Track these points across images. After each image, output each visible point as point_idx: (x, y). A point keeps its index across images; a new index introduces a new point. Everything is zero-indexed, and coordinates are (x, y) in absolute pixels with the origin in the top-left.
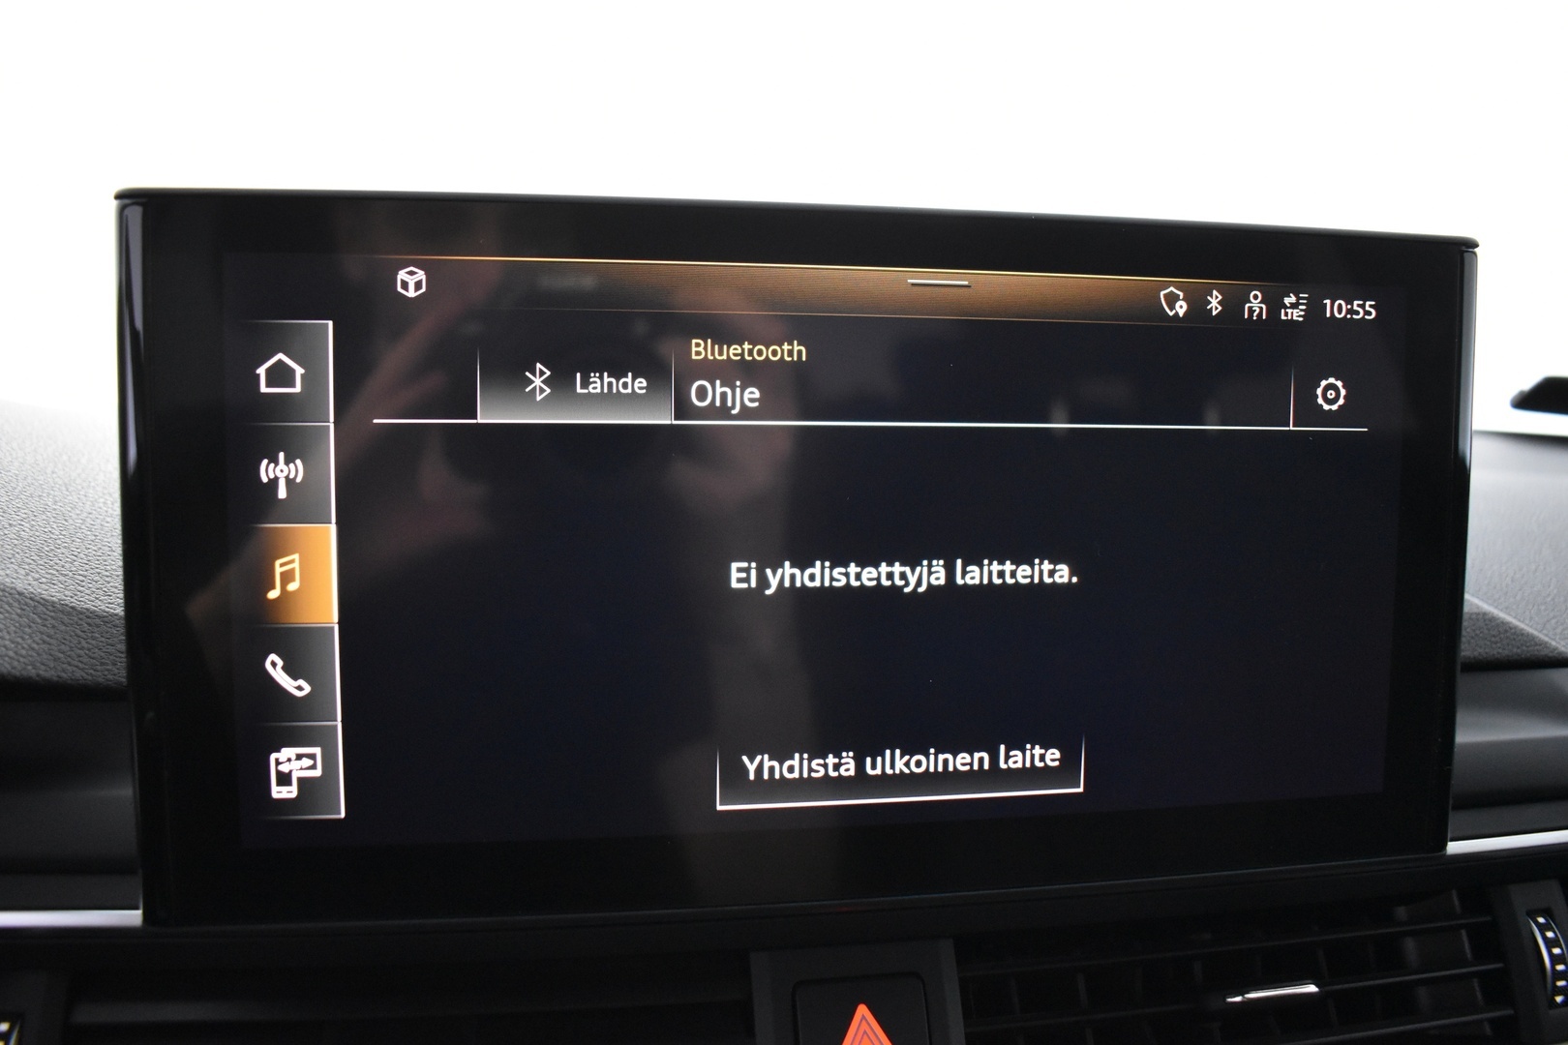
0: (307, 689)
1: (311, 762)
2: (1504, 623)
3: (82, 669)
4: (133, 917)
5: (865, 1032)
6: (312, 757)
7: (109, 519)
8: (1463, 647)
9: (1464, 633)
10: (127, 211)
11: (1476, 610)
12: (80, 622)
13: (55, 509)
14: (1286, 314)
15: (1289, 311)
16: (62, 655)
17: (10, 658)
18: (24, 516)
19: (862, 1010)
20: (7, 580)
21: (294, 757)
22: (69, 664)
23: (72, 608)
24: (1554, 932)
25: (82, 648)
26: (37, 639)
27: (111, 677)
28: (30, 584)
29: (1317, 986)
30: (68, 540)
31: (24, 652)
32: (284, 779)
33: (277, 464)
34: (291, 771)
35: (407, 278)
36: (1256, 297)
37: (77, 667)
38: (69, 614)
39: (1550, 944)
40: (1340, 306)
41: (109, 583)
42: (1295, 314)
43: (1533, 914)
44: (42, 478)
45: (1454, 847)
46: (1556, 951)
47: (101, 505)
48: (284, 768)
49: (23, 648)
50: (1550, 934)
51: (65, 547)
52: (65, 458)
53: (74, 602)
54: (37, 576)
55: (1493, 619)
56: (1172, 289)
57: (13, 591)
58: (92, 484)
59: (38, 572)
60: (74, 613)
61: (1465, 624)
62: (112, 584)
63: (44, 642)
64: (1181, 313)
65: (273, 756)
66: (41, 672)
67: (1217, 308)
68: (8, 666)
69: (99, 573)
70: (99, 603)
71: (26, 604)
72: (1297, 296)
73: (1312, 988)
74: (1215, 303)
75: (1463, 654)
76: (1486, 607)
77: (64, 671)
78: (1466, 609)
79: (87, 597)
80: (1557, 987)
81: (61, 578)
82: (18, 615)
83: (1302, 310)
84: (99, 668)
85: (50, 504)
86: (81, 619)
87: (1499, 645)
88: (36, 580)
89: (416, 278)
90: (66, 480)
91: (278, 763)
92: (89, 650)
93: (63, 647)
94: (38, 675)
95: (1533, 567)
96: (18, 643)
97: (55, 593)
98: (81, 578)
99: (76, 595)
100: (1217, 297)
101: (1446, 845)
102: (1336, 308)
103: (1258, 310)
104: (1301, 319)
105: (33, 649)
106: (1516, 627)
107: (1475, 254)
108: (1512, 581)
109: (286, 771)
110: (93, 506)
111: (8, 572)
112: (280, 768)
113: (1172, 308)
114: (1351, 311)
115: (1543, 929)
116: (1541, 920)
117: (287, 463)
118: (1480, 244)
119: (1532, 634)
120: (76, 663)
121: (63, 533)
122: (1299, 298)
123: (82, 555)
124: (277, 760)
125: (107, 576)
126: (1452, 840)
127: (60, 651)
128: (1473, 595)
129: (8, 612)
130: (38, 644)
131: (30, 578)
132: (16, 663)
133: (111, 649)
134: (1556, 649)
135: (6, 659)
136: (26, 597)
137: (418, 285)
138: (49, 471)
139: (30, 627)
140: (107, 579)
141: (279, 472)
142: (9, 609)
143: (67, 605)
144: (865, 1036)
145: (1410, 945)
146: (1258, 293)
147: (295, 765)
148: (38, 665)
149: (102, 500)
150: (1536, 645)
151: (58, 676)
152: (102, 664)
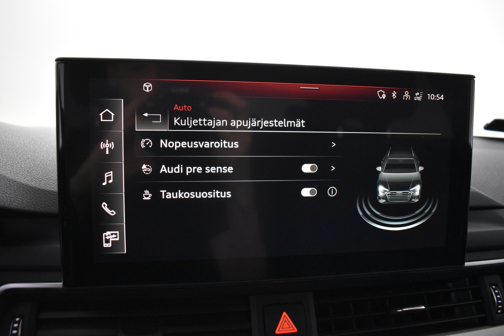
0: (115, 213)
1: (115, 236)
2: (482, 195)
3: (43, 208)
4: (59, 285)
5: (285, 320)
6: (116, 234)
7: (48, 162)
8: (470, 202)
9: (470, 198)
10: (59, 65)
11: (474, 191)
12: (41, 193)
13: (31, 158)
14: (416, 98)
15: (417, 97)
16: (36, 203)
17: (20, 204)
18: (22, 160)
19: (285, 314)
20: (18, 180)
21: (110, 234)
22: (38, 206)
23: (39, 189)
24: (498, 291)
25: (42, 201)
26: (28, 198)
27: (51, 210)
28: (25, 181)
29: (425, 307)
30: (36, 168)
31: (24, 202)
32: (107, 241)
33: (106, 143)
34: (109, 239)
35: (146, 86)
36: (407, 93)
37: (40, 207)
38: (37, 191)
39: (496, 294)
40: (433, 96)
41: (49, 181)
42: (419, 98)
43: (491, 285)
44: (27, 149)
45: (467, 264)
46: (499, 296)
47: (45, 157)
48: (107, 238)
49: (24, 201)
50: (496, 291)
51: (35, 170)
52: (33, 142)
53: (39, 187)
54: (27, 179)
55: (479, 194)
56: (381, 90)
57: (20, 183)
58: (42, 151)
59: (27, 178)
60: (39, 190)
61: (471, 195)
62: (50, 181)
63: (31, 199)
64: (384, 98)
65: (104, 234)
66: (30, 209)
67: (395, 97)
68: (20, 207)
69: (46, 178)
70: (47, 187)
71: (25, 187)
72: (419, 93)
73: (423, 307)
74: (394, 95)
75: (470, 204)
76: (477, 190)
77: (37, 208)
78: (471, 191)
79: (43, 185)
80: (499, 308)
81: (35, 180)
82: (22, 191)
83: (421, 97)
84: (47, 207)
85: (30, 157)
86: (41, 192)
87: (481, 202)
88: (27, 180)
89: (149, 86)
90: (34, 149)
91: (105, 236)
92: (44, 202)
93: (36, 201)
94: (29, 209)
95: (491, 178)
96: (23, 200)
97: (33, 184)
98: (41, 180)
99: (39, 185)
100: (395, 93)
101: (464, 263)
102: (431, 97)
103: (407, 97)
104: (420, 100)
105: (27, 201)
106: (486, 196)
107: (474, 80)
108: (485, 182)
109: (108, 238)
110: (43, 157)
111: (18, 177)
112: (106, 238)
113: (381, 96)
114: (436, 98)
115: (494, 290)
116: (494, 287)
117: (109, 143)
118: (476, 77)
119: (491, 199)
120: (40, 206)
121: (35, 166)
122: (420, 93)
123: (41, 173)
124: (105, 235)
125: (49, 179)
126: (466, 262)
127: (35, 202)
128: (473, 187)
129: (19, 190)
130: (28, 200)
131: (25, 179)
132: (22, 206)
133: (51, 202)
134: (499, 203)
135: (19, 204)
136: (24, 185)
137: (150, 88)
138: (28, 146)
139: (26, 194)
140: (49, 180)
141: (107, 146)
142: (19, 189)
143: (37, 188)
144: (286, 322)
145: (453, 295)
146: (407, 92)
147: (111, 237)
148: (29, 206)
149: (45, 156)
150: (492, 202)
151: (35, 210)
152: (48, 206)
